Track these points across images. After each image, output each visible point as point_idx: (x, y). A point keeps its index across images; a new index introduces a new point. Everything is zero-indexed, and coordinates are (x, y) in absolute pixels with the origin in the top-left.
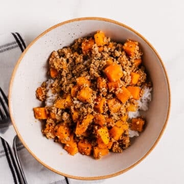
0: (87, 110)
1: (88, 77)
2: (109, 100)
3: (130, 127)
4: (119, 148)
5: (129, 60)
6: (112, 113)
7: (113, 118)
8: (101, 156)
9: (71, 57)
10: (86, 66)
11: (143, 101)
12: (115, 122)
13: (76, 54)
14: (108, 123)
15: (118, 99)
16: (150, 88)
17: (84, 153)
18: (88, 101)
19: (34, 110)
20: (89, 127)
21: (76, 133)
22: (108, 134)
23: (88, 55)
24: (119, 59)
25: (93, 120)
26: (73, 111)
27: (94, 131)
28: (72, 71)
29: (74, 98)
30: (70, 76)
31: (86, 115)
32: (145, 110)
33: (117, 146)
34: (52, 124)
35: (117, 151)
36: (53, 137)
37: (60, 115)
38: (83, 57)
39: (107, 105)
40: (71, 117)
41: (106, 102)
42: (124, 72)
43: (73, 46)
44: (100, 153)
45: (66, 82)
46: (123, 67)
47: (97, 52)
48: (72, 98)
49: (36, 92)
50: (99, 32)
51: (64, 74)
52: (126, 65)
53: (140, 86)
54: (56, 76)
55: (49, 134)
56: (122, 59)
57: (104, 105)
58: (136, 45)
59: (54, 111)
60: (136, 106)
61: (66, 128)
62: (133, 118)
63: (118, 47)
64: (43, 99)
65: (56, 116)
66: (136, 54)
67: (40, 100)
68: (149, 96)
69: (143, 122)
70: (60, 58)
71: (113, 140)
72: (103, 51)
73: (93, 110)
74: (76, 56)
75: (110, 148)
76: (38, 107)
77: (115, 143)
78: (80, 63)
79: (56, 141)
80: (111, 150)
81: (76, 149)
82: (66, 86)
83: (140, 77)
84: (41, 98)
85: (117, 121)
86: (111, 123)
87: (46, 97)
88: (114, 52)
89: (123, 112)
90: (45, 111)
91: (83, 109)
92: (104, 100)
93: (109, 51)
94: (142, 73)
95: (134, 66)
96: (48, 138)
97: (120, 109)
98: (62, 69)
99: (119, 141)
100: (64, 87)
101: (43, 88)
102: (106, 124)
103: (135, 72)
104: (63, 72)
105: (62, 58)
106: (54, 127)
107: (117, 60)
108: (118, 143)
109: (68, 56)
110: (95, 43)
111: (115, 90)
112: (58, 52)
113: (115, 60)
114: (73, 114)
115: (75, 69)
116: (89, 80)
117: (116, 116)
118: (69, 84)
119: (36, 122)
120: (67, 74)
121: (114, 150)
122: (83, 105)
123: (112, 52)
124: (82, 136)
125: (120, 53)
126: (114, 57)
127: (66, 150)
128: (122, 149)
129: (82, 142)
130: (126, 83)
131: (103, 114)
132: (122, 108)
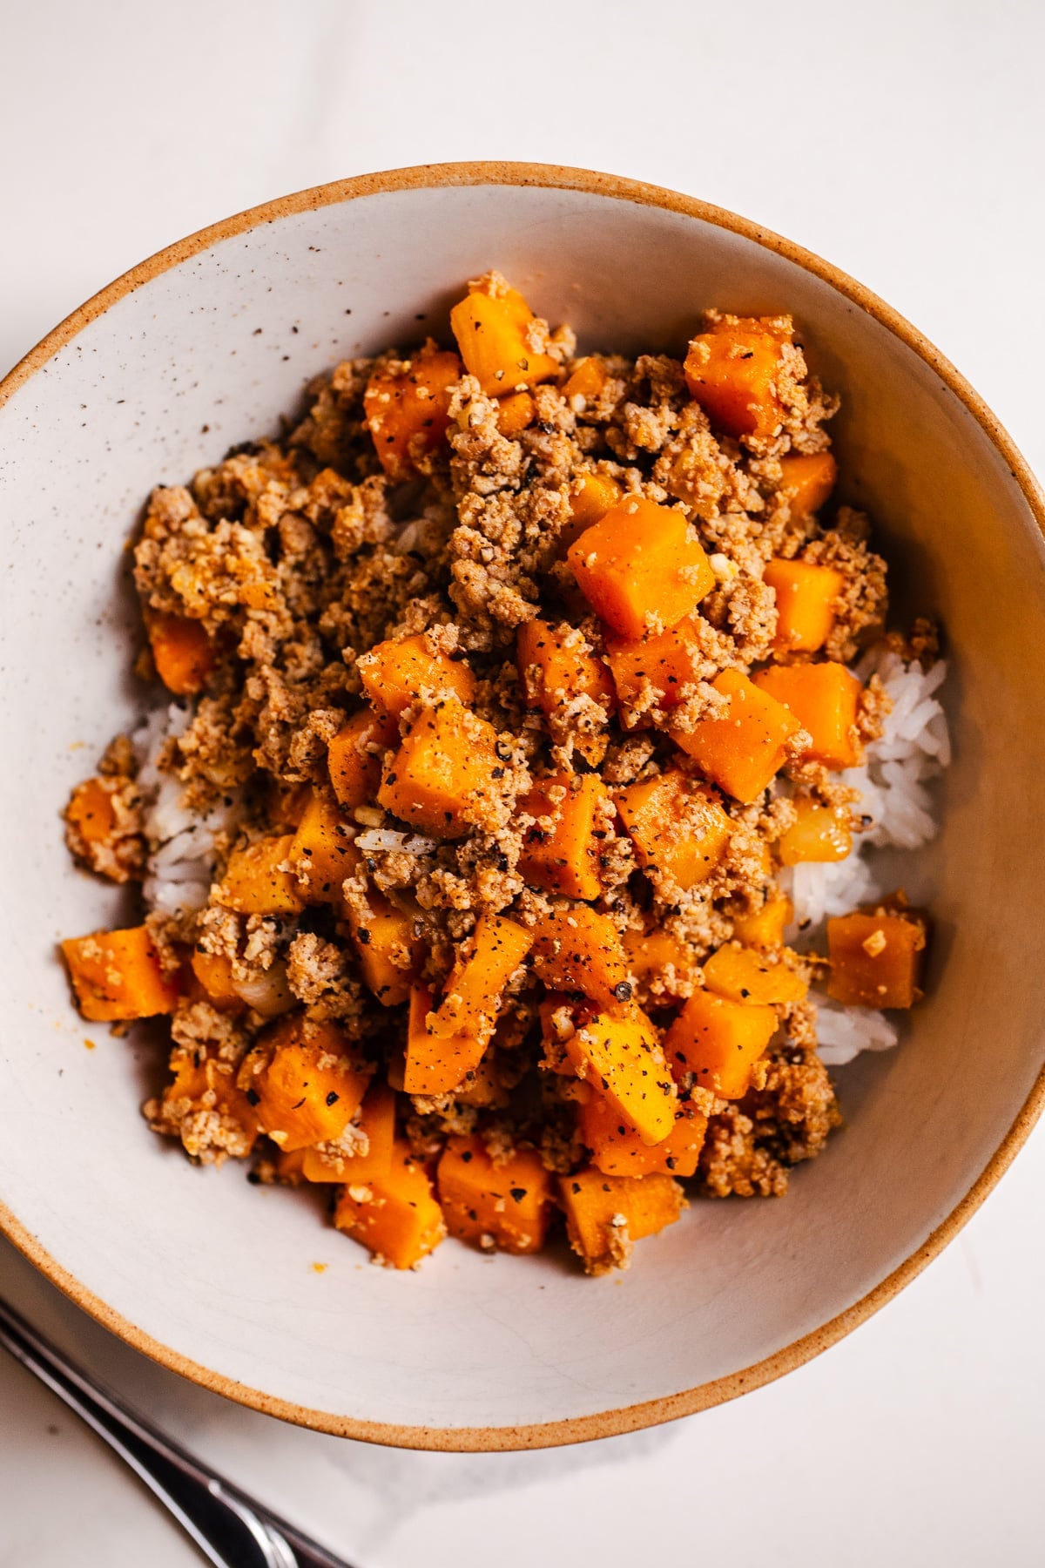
0: (474, 887)
1: (449, 634)
2: (634, 794)
3: (814, 984)
4: (761, 1160)
5: (743, 466)
6: (669, 889)
7: (681, 929)
8: (624, 1239)
9: (300, 514)
10: (417, 557)
11: (890, 772)
12: (701, 962)
13: (329, 479)
14: (649, 975)
15: (699, 774)
16: (926, 670)
17: (496, 1234)
18: (469, 816)
19: (64, 957)
20: (504, 1022)
21: (412, 1083)
22: (658, 1055)
23: (427, 469)
24: (666, 462)
25: (528, 959)
26: (364, 915)
27: (549, 1048)
28: (314, 618)
29: (361, 815)
30: (307, 653)
31: (472, 932)
32: (910, 838)
33: (739, 1146)
34: (213, 1045)
35: (744, 1187)
36: (237, 1144)
37: (267, 960)
38: (388, 492)
39: (622, 830)
40: (353, 967)
41: (610, 809)
42: (719, 560)
43: (299, 434)
44: (620, 1220)
45: (277, 698)
46: (700, 523)
47: (490, 436)
48: (341, 814)
49: (66, 815)
50: (484, 289)
51: (255, 643)
52: (723, 503)
53: (852, 664)
54: (196, 674)
55: (207, 1128)
56: (689, 462)
57: (600, 834)
58: (779, 338)
59: (219, 935)
60: (839, 812)
61: (327, 1060)
62: (827, 918)
63: (646, 383)
64: (121, 863)
65: (240, 971)
66: (787, 409)
67: (104, 878)
68: (929, 727)
69: (911, 935)
70: (212, 529)
71: (708, 1103)
72: (537, 424)
73: (515, 884)
74: (335, 496)
75: (687, 1167)
76: (94, 935)
77: (719, 1123)
78: (367, 549)
79: (266, 1171)
80: (697, 1186)
81: (428, 1212)
82: (285, 729)
83: (843, 593)
84: (104, 858)
85: (712, 950)
86: (670, 969)
87: (146, 844)
88: (619, 422)
89: (755, 868)
90: (153, 954)
91: (437, 888)
92: (596, 796)
93: (580, 422)
94: (855, 558)
95: (784, 514)
96: (197, 1161)
97: (725, 851)
98: (238, 610)
99: (751, 1102)
100: (273, 740)
101: (111, 786)
102: (633, 981)
103: (798, 556)
104: (250, 630)
105: (225, 528)
106: (238, 1065)
107: (648, 475)
108: (744, 1124)
109: (271, 508)
110: (463, 371)
111: (671, 704)
112: (192, 488)
113: (634, 476)
114: (364, 934)
115: (337, 598)
116: (455, 657)
117: (701, 911)
118: (309, 709)
119: (89, 1045)
120: (279, 646)
121: (720, 1181)
122: (432, 855)
123: (601, 426)
124: (459, 1106)
125: (669, 417)
126: (622, 462)
127: (351, 1233)
128: (785, 1163)
129: (466, 1157)
130: (740, 641)
131: (598, 905)
132: (739, 843)
